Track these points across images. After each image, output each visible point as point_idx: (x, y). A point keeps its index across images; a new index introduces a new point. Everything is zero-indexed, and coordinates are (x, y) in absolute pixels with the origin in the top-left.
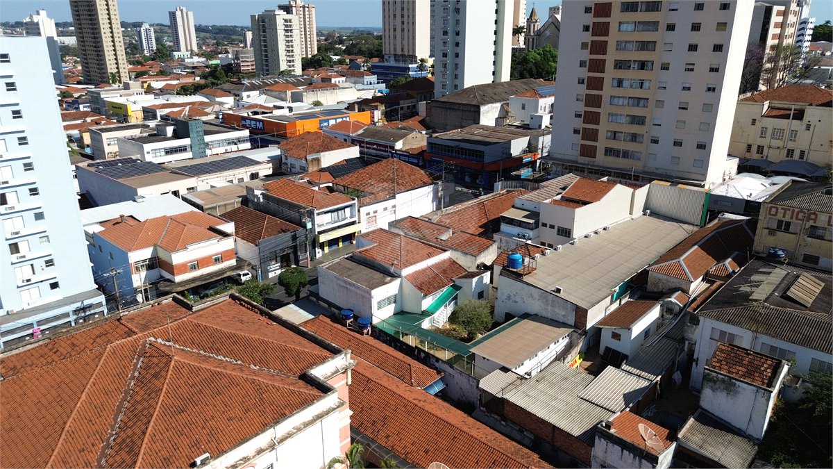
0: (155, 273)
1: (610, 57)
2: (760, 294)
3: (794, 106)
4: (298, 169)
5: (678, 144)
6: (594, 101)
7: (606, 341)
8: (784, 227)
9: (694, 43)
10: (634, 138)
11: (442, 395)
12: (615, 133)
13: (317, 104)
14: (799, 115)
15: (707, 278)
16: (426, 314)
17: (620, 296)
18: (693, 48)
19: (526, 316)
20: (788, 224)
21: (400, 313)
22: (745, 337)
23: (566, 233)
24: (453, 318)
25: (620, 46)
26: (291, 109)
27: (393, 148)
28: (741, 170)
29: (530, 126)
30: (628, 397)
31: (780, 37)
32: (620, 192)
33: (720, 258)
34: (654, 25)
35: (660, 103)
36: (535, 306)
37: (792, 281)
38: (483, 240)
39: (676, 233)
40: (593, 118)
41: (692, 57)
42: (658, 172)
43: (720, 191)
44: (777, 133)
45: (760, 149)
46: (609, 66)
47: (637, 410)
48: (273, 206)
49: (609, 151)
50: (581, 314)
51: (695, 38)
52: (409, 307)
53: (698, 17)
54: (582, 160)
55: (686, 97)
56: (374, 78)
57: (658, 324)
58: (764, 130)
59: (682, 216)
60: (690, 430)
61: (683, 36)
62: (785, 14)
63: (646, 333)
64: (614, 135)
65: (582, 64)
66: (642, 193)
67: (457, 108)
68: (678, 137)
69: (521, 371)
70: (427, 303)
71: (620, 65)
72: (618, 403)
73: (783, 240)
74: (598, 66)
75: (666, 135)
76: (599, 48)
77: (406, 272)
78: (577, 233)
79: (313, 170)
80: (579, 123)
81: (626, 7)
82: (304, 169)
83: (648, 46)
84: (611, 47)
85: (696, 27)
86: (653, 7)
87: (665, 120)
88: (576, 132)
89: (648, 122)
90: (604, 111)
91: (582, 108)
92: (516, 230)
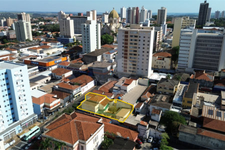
0: (44, 108)
1: (128, 53)
2: (158, 100)
3: (163, 57)
4: (59, 78)
5: (142, 69)
6: (126, 61)
7: (136, 110)
8: (161, 88)
10: (134, 68)
11: (112, 123)
13: (48, 54)
14: (163, 59)
15: (150, 97)
16: (104, 110)
17: (137, 102)
18: (143, 52)
19: (122, 108)
21: (99, 110)
22: (156, 108)
23: (126, 91)
24: (109, 110)
25: (131, 51)
26: (42, 57)
27: (79, 69)
28: (154, 72)
29: (110, 62)
30: (141, 119)
31: (159, 40)
32: (134, 81)
33: (152, 94)
34: (136, 48)
35: (138, 62)
36: (124, 106)
37: (162, 97)
38: (110, 94)
39: (144, 88)
40: (126, 64)
41: (144, 54)
42: (139, 75)
43: (150, 78)
44: (160, 63)
45: (157, 66)
46: (128, 54)
47: (143, 120)
48: (61, 90)
49: (129, 71)
50: (132, 106)
51: (143, 50)
52: (101, 109)
53: (144, 46)
54: (124, 72)
55: (143, 61)
56: (59, 43)
57: (144, 106)
58: (157, 62)
59: (145, 84)
60: (150, 122)
61: (141, 50)
62: (160, 32)
63: (142, 108)
64: (130, 68)
65: (123, 53)
66: (137, 81)
69: (125, 117)
70: (104, 108)
71: (131, 54)
72: (140, 120)
73: (161, 90)
75: (140, 68)
76: (126, 51)
77: (100, 102)
78: (128, 91)
79: (63, 78)
80: (123, 65)
81: (131, 44)
82: (61, 78)
83: (136, 51)
84: (128, 51)
85: (144, 48)
86: (136, 44)
87: (139, 65)
88: (122, 67)
89: (136, 65)
90: (128, 63)
91: (123, 62)
92: (116, 91)
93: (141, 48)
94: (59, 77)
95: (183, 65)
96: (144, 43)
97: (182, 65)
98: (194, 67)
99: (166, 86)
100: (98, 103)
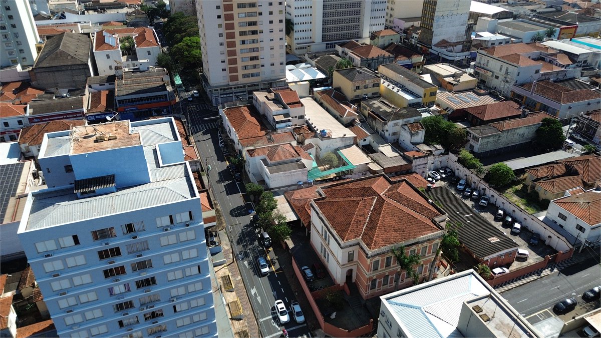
1: (237, 30)
5: (273, 65)
6: (232, 53)
7: (362, 144)
9: (271, 20)
10: (255, 66)
12: (245, 66)
18: (271, 22)
19: (336, 150)
20: (359, 86)
23: (301, 117)
25: (241, 24)
27: (83, 113)
30: (394, 151)
34: (254, 14)
35: (263, 48)
36: (338, 145)
37: (383, 103)
40: (234, 62)
41: (272, 26)
42: (266, 79)
46: (237, 35)
47: (402, 151)
49: (244, 76)
51: (271, 18)
53: (271, 8)
54: (231, 83)
55: (272, 44)
61: (266, 18)
64: (246, 67)
65: (221, 35)
67: (64, 69)
68: (272, 62)
70: (314, 163)
71: (243, 33)
72: (396, 153)
74: (231, 36)
75: (267, 62)
76: (230, 27)
80: (226, 66)
81: (240, 6)
83: (254, 24)
84: (236, 25)
85: (271, 13)
86: (252, 5)
87: (265, 55)
88: (224, 70)
89: (260, 58)
90: (238, 57)
91: (226, 57)
92: (284, 125)
93: (265, 13)
95: (304, 41)
97: (302, 41)
98: (324, 39)
99: (367, 81)
100: (301, 160)
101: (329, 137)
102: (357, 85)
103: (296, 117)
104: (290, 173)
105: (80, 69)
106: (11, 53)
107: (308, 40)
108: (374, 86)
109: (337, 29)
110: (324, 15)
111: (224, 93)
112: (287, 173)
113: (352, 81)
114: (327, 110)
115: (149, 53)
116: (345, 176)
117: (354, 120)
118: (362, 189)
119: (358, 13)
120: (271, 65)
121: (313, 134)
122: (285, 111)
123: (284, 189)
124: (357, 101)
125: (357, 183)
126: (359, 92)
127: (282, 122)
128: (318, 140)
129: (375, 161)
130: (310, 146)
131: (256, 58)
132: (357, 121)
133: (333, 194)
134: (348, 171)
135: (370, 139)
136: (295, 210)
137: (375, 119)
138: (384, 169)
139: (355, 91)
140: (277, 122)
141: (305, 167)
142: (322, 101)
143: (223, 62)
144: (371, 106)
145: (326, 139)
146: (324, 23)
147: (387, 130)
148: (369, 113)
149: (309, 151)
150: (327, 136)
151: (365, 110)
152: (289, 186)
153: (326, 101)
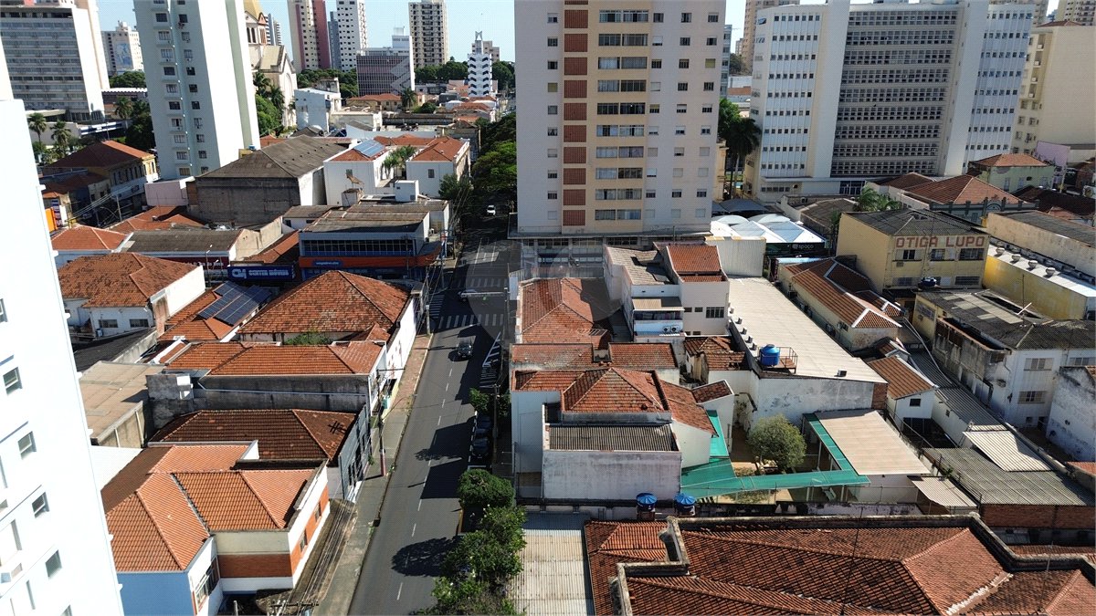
0: (221, 595)
1: (592, 100)
5: (677, 194)
6: (576, 156)
9: (683, 81)
10: (629, 194)
12: (606, 191)
18: (683, 87)
20: (912, 252)
23: (717, 313)
25: (603, 86)
27: (226, 260)
29: (397, 199)
34: (639, 63)
35: (654, 151)
36: (816, 402)
40: (576, 177)
41: (683, 97)
42: (659, 229)
46: (591, 111)
49: (600, 215)
51: (684, 76)
53: (685, 52)
54: (567, 230)
55: (680, 142)
61: (669, 76)
64: (606, 194)
65: (552, 110)
67: (251, 185)
68: (677, 187)
71: (604, 109)
73: (911, 268)
74: (576, 112)
75: (663, 187)
76: (577, 90)
79: (161, 321)
80: (558, 186)
81: (606, 40)
82: (143, 326)
83: (637, 86)
84: (592, 88)
85: (684, 64)
86: (637, 40)
87: (660, 169)
88: (552, 196)
89: (644, 174)
90: (590, 167)
91: (559, 166)
92: (658, 325)
93: (670, 64)
94: (123, 319)
95: (785, 172)
96: (686, 31)
97: (779, 172)
98: (836, 170)
99: (942, 240)
100: (668, 422)
101: (785, 370)
102: (906, 247)
103: (699, 310)
104: (618, 457)
105: (281, 188)
106: (181, 155)
107: (798, 171)
108: (964, 255)
109: (874, 151)
110: (841, 115)
111: (549, 251)
112: (607, 457)
113: (891, 233)
114: (807, 310)
115: (431, 174)
116: (821, 506)
117: (885, 342)
118: (853, 564)
119: (937, 114)
120: (674, 195)
121: (739, 358)
122: (670, 290)
123: (594, 509)
124: (903, 293)
125: (842, 532)
126: (911, 270)
127: (653, 316)
128: (750, 377)
129: (945, 474)
130: (721, 390)
131: (637, 173)
132: (897, 343)
133: (723, 561)
134: (837, 489)
135: (933, 402)
136: (595, 592)
137: (959, 341)
138: (982, 508)
139: (899, 263)
140: (640, 316)
141: (674, 448)
142: (797, 288)
143: (553, 176)
144: (947, 306)
145: (775, 377)
146: (841, 133)
147: (1002, 382)
148: (939, 326)
149: (709, 404)
150: (779, 365)
151: (926, 319)
152: (610, 504)
153: (806, 286)
